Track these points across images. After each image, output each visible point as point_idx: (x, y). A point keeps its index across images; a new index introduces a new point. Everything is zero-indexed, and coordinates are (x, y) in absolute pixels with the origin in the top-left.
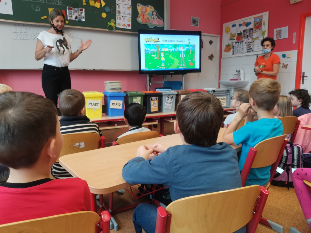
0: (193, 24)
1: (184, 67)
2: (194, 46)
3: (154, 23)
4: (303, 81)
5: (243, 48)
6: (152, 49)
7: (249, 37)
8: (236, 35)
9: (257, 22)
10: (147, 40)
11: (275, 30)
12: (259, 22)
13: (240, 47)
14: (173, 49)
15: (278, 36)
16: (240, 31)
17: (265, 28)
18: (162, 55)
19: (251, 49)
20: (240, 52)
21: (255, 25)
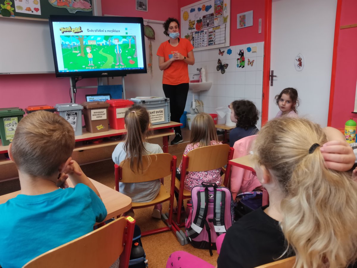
0: (139, 8)
1: (123, 66)
2: (134, 38)
3: (76, 7)
4: (272, 82)
5: (203, 40)
6: (73, 43)
7: (209, 26)
8: (196, 22)
9: (218, 5)
10: (63, 30)
11: (238, 15)
12: (221, 5)
13: (200, 39)
14: (104, 42)
15: (242, 23)
16: (200, 18)
17: (227, 13)
18: (88, 50)
19: (212, 41)
20: (200, 45)
21: (216, 9)
